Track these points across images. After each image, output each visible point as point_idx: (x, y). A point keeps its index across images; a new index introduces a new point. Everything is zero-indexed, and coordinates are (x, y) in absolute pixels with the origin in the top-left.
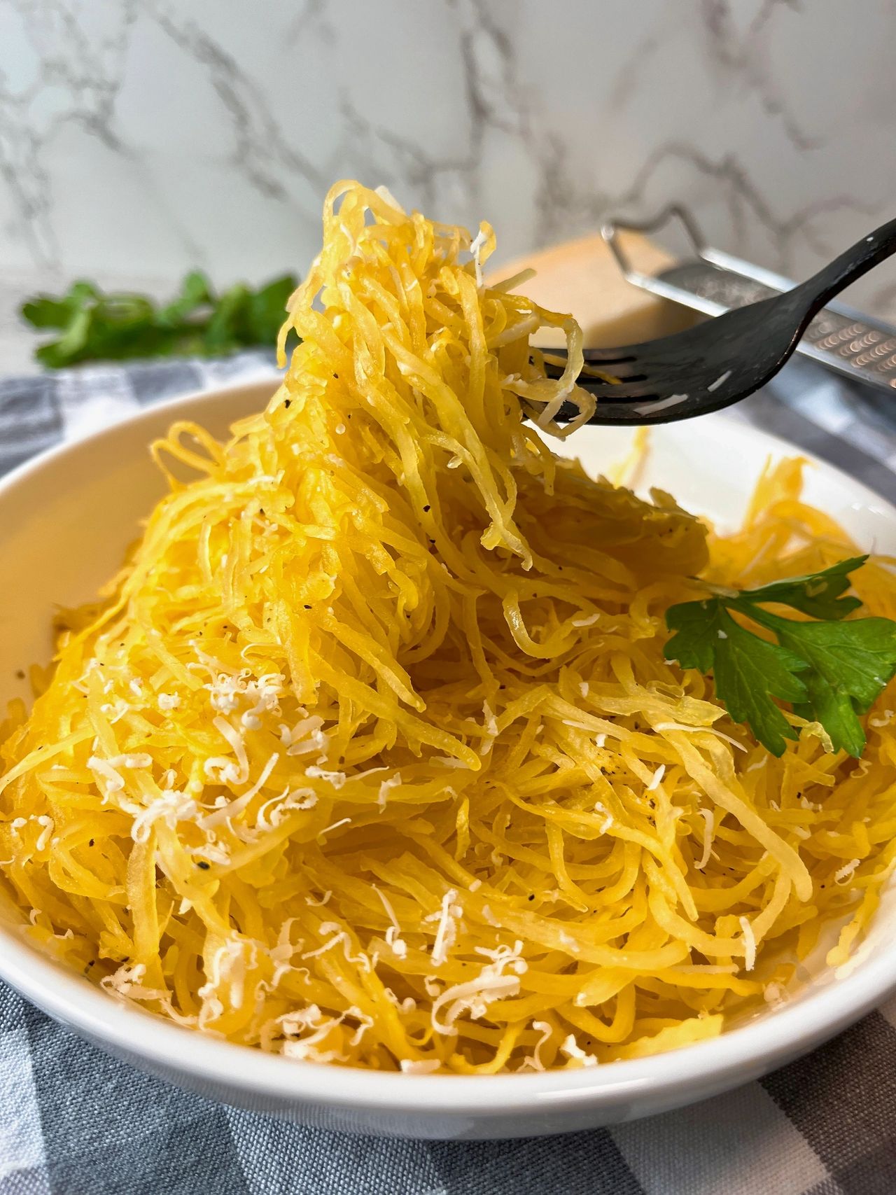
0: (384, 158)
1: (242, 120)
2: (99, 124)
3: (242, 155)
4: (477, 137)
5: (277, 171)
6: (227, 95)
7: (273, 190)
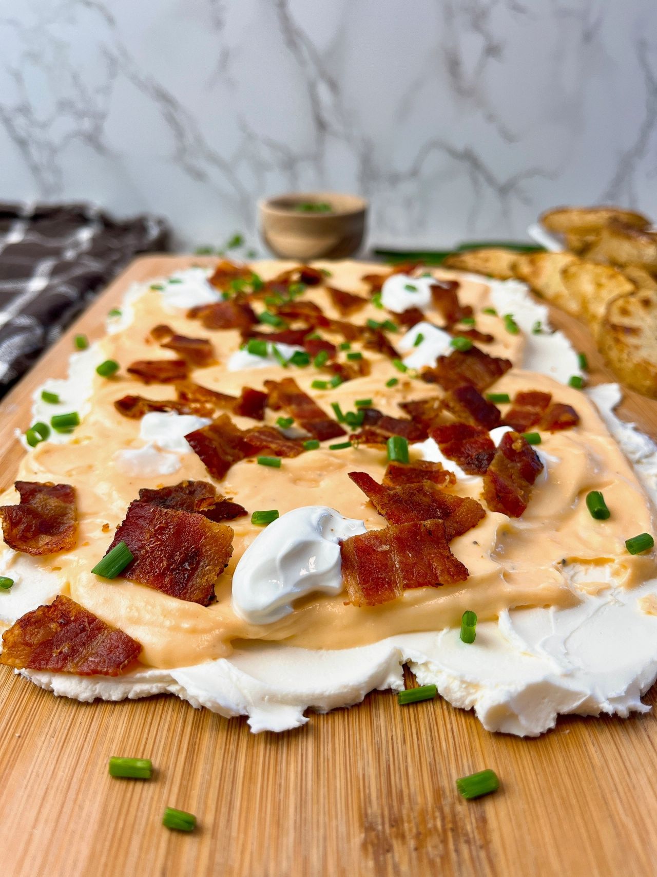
0: (266, 154)
1: (180, 134)
2: (93, 140)
3: (181, 155)
4: (320, 141)
5: (202, 164)
6: (171, 120)
7: (199, 176)
